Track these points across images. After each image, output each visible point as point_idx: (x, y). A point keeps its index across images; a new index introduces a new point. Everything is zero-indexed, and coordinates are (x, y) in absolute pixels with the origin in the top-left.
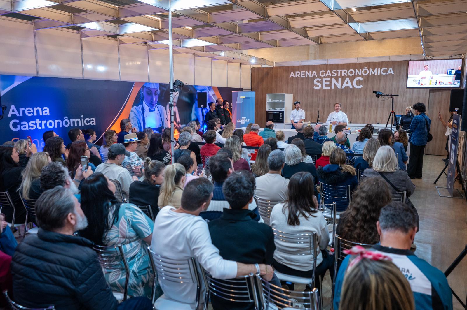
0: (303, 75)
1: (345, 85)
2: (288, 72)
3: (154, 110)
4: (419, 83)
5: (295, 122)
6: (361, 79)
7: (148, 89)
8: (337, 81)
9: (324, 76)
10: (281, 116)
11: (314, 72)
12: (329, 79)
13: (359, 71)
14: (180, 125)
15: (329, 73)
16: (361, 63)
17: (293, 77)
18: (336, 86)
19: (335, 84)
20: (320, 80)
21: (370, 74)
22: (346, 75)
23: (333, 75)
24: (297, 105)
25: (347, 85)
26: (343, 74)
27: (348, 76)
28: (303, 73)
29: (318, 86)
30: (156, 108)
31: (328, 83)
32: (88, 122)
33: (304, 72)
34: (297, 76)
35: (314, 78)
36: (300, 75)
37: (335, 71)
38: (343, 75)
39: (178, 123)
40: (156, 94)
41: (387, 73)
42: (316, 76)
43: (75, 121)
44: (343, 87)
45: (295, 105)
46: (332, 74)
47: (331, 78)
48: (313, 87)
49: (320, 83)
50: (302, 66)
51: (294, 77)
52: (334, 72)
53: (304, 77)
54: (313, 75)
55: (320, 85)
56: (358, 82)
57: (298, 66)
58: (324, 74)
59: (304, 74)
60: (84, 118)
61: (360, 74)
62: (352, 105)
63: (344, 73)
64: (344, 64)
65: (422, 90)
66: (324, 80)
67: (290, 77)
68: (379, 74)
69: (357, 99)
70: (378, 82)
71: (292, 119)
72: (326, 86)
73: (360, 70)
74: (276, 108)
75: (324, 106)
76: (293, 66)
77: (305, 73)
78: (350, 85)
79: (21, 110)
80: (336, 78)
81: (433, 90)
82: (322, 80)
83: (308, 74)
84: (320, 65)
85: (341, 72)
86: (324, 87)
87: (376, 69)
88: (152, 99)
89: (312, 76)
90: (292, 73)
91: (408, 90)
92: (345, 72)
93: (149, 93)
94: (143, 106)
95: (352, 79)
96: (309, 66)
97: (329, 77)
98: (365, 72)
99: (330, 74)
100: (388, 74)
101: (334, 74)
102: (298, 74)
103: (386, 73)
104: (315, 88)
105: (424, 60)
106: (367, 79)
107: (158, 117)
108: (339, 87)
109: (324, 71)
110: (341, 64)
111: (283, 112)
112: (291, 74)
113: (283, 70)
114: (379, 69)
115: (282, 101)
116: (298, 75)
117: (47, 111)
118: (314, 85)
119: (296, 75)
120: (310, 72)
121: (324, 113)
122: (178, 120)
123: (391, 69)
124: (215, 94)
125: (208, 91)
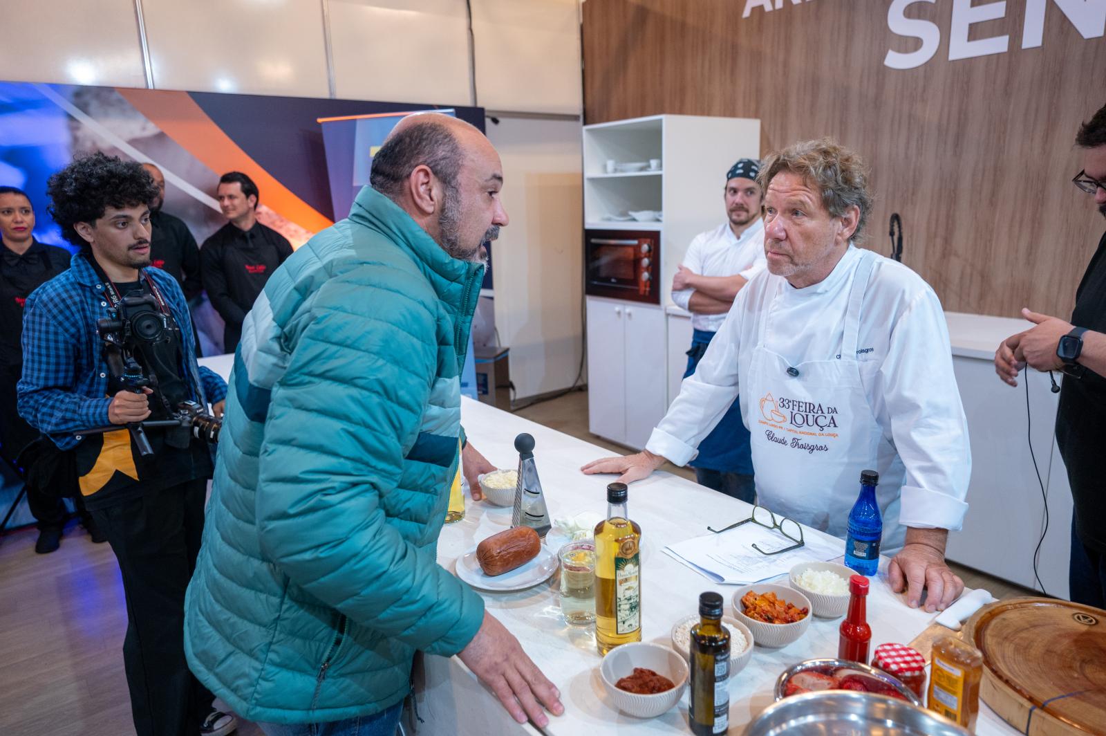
10: (646, 262)
18: (1064, 18)
29: (915, 44)
31: (997, 10)
48: (884, 57)
49: (933, 19)
51: (769, 7)
55: (928, 32)
67: (746, 13)
72: (976, 32)
75: (949, 193)
86: (961, 49)
104: (895, 60)
111: (654, 238)
115: (655, 166)
118: (887, 40)
121: (947, 240)
124: (161, 137)
125: (71, 117)
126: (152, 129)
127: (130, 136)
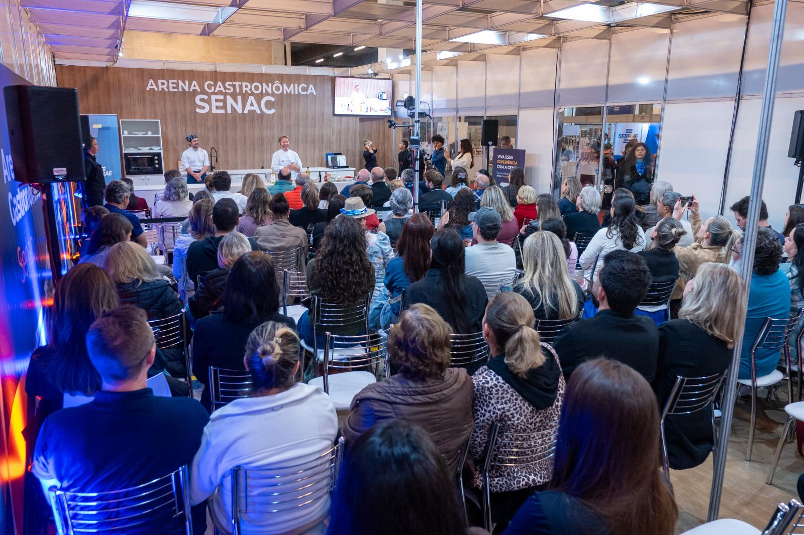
0: (173, 88)
1: (248, 108)
2: (142, 79)
4: (348, 110)
5: (195, 172)
6: (273, 99)
8: (236, 101)
9: (212, 90)
10: (157, 162)
11: (194, 82)
12: (222, 97)
13: (268, 87)
15: (220, 86)
16: (270, 75)
17: (154, 89)
18: (235, 109)
19: (232, 105)
20: (206, 97)
21: (285, 93)
22: (249, 92)
23: (227, 91)
24: (195, 141)
25: (252, 108)
26: (244, 89)
27: (252, 94)
28: (173, 83)
29: (204, 108)
31: (221, 104)
33: (176, 81)
34: (163, 89)
35: (195, 93)
36: (168, 87)
37: (231, 83)
38: (244, 92)
41: (307, 91)
42: (199, 90)
44: (246, 112)
45: (190, 141)
46: (225, 88)
47: (225, 94)
48: (195, 109)
49: (207, 103)
50: (168, 71)
51: (156, 89)
52: (229, 85)
53: (176, 90)
54: (192, 88)
55: (206, 105)
56: (269, 105)
57: (163, 71)
58: (213, 88)
59: (175, 86)
61: (270, 92)
62: (263, 139)
63: (246, 89)
64: (244, 74)
65: (351, 118)
66: (213, 97)
67: (148, 89)
68: (297, 93)
69: (269, 131)
70: (297, 105)
71: (187, 166)
72: (217, 108)
73: (270, 84)
74: (140, 148)
76: (152, 69)
77: (177, 84)
78: (256, 108)
80: (234, 96)
81: (363, 119)
82: (210, 98)
83: (184, 86)
84: (203, 71)
85: (241, 86)
86: (214, 111)
87: (292, 85)
89: (191, 90)
90: (151, 81)
91: (335, 118)
92: (247, 87)
95: (259, 98)
96: (183, 71)
97: (220, 93)
98: (278, 89)
99: (222, 89)
100: (308, 93)
101: (230, 89)
102: (163, 84)
103: (305, 93)
104: (198, 110)
105: (352, 77)
106: (281, 100)
108: (240, 111)
109: (212, 83)
110: (240, 74)
111: (159, 155)
112: (150, 84)
113: (130, 75)
114: (296, 85)
115: (153, 134)
116: (165, 87)
118: (195, 105)
119: (160, 87)
120: (187, 82)
123: (311, 86)
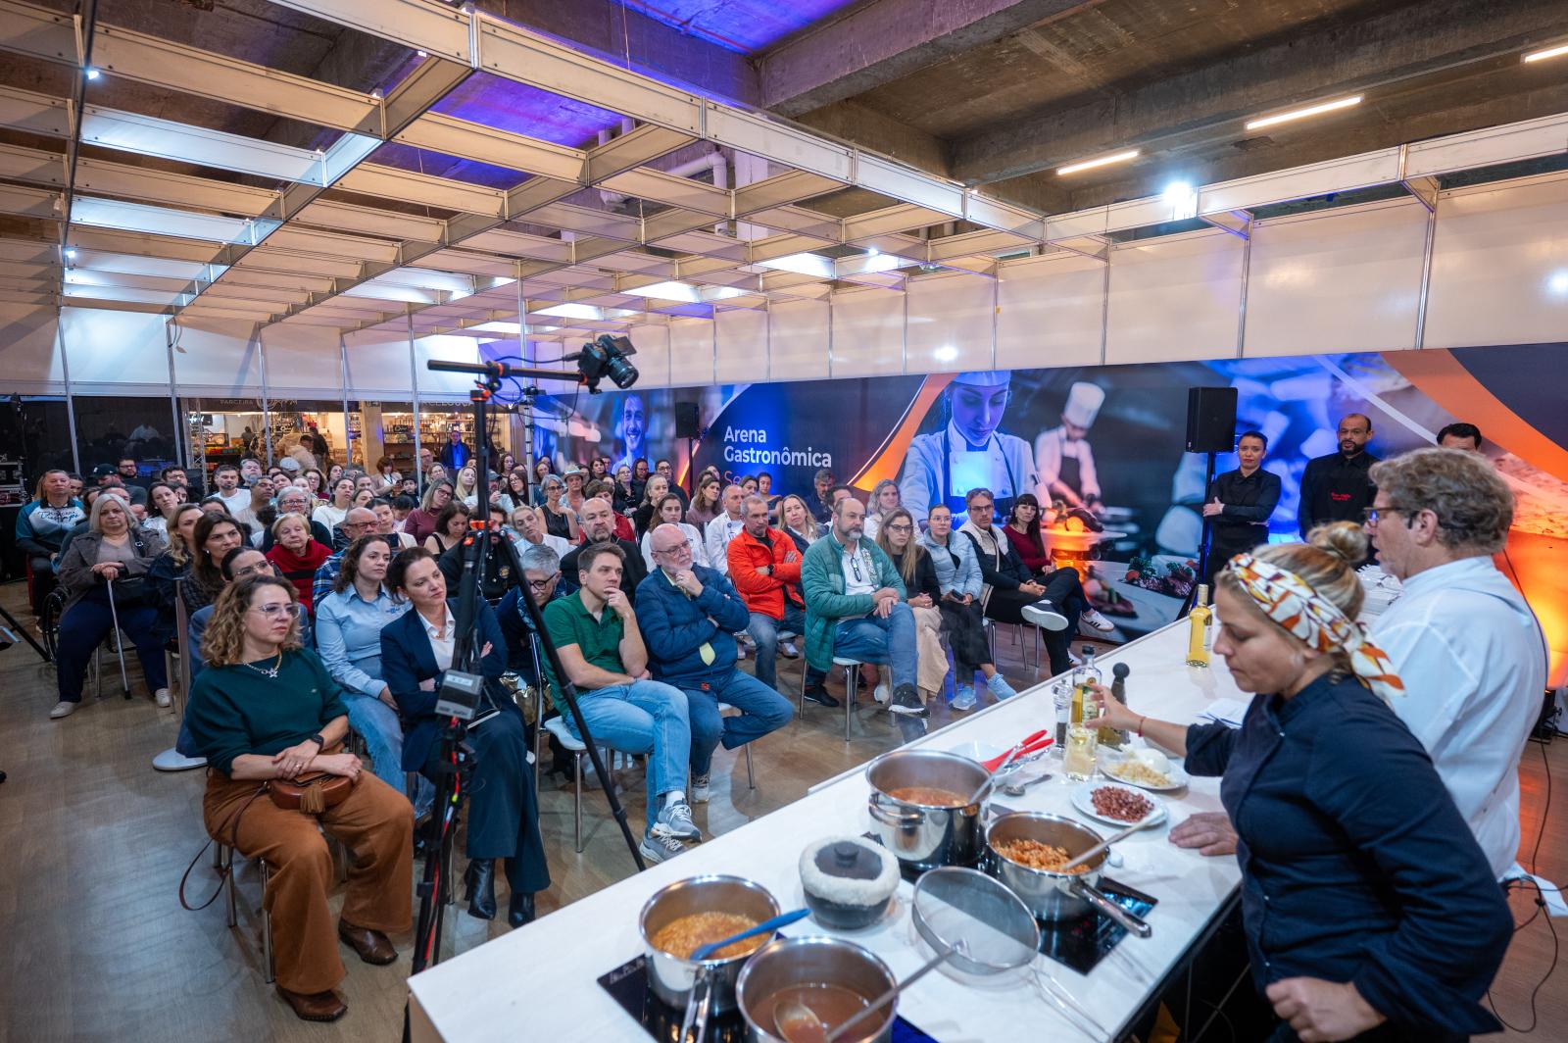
3: (984, 448)
7: (969, 388)
14: (1098, 507)
30: (993, 441)
32: (818, 460)
39: (1091, 500)
40: (994, 403)
43: (799, 455)
60: (813, 453)
79: (737, 432)
88: (981, 416)
93: (972, 400)
94: (946, 433)
107: (1002, 468)
117: (762, 437)
122: (1091, 486)
124: (1410, 390)
125: (1334, 377)
126: (1404, 383)
127: (1379, 390)
